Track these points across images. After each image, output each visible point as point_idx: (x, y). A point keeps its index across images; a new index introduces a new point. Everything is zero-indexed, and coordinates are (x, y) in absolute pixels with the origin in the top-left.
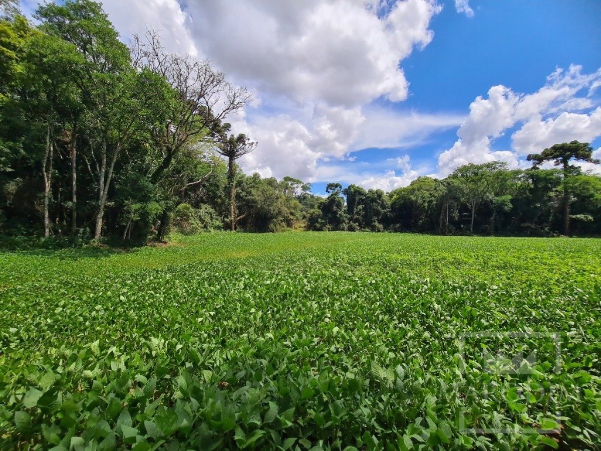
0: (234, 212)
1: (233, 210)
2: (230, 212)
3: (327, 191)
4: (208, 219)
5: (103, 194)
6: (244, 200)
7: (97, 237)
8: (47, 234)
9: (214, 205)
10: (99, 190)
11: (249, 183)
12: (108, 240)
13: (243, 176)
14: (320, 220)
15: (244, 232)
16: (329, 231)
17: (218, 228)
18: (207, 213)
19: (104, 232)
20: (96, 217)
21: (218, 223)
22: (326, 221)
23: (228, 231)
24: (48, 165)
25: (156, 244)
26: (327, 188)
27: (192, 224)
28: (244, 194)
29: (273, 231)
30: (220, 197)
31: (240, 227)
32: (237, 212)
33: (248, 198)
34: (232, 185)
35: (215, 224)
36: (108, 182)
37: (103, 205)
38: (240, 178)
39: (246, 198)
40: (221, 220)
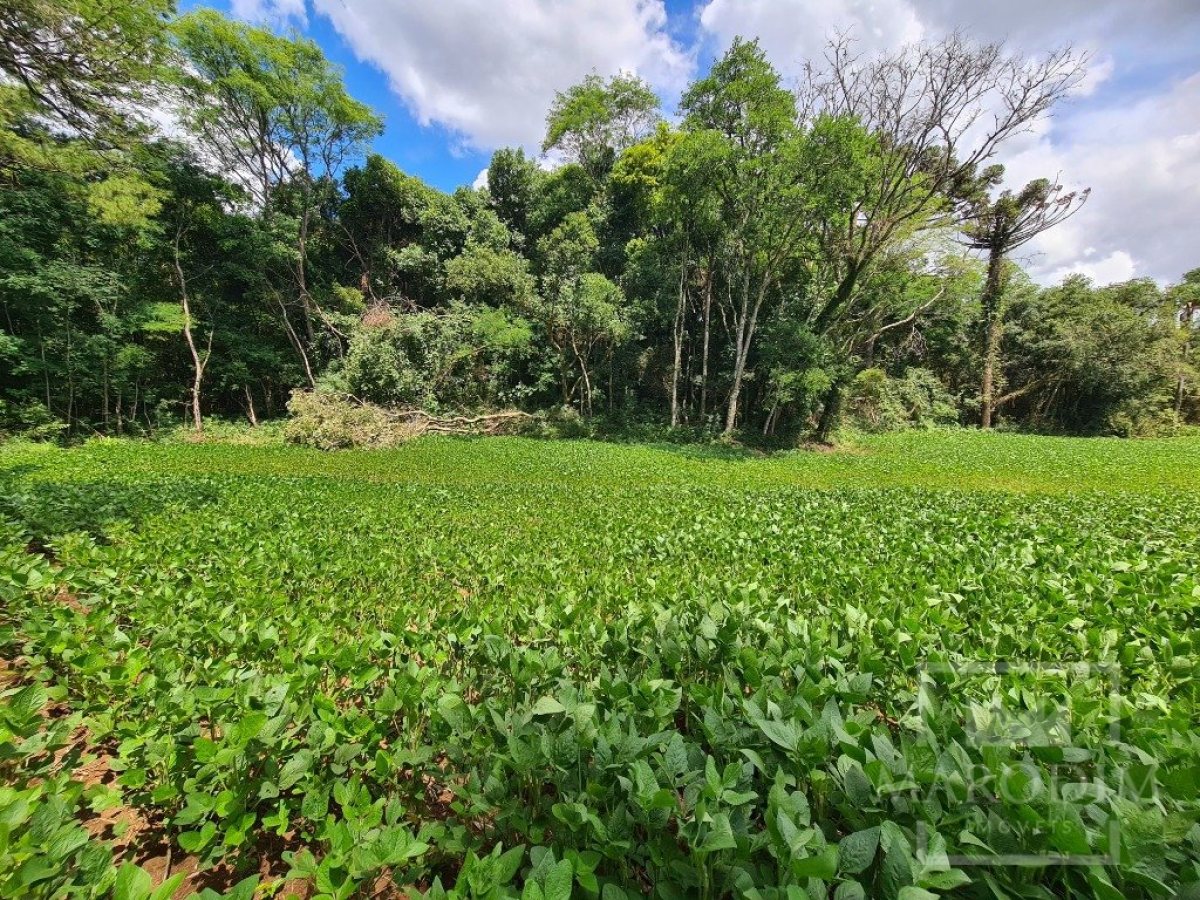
0: (994, 383)
1: (989, 378)
2: (981, 382)
4: (920, 400)
5: (741, 361)
6: (1028, 352)
7: (728, 430)
8: (674, 422)
9: (940, 368)
10: (735, 356)
12: (743, 435)
13: (1031, 290)
15: (1020, 431)
17: (947, 420)
18: (921, 386)
19: (739, 422)
20: (729, 398)
21: (945, 409)
23: (973, 429)
24: (679, 325)
25: (814, 446)
27: (885, 410)
29: (1122, 434)
30: (957, 349)
31: (1008, 419)
32: (1003, 382)
33: (1041, 344)
34: (994, 317)
35: (939, 411)
36: (749, 340)
37: (739, 379)
38: (1020, 296)
39: (1034, 346)
40: (956, 401)
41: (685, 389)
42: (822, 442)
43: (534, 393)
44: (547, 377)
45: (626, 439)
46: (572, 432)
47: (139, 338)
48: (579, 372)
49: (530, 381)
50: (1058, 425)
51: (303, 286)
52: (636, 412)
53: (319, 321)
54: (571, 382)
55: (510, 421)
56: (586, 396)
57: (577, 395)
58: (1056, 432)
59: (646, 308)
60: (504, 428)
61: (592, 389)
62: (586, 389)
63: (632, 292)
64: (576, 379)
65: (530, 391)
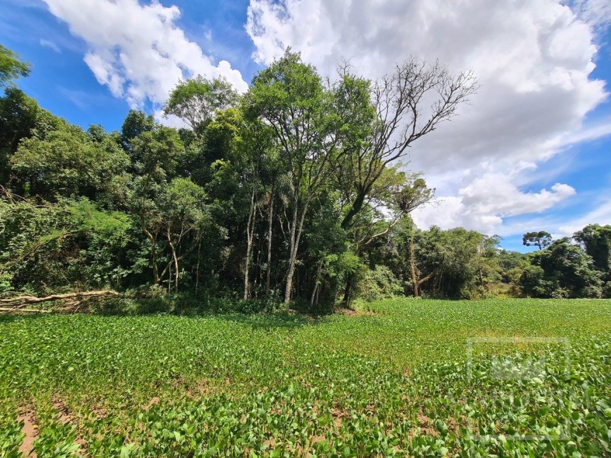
0: (416, 273)
1: (413, 272)
2: (410, 273)
3: (524, 244)
4: (385, 281)
5: (294, 250)
6: (425, 258)
7: (287, 300)
8: (245, 297)
9: (391, 266)
10: (290, 247)
11: (427, 237)
12: (296, 305)
13: (419, 231)
14: (541, 281)
15: (430, 298)
16: (564, 297)
17: (398, 293)
18: (384, 275)
19: (294, 296)
20: (286, 278)
21: (397, 287)
22: (555, 282)
23: (411, 297)
24: (251, 224)
25: (344, 310)
26: (524, 240)
27: (371, 288)
28: (423, 250)
29: (468, 298)
30: (395, 257)
31: (424, 292)
32: (419, 273)
33: (430, 255)
34: (410, 241)
35: (395, 288)
36: (299, 236)
37: (293, 265)
38: (416, 233)
39: (427, 255)
40: (400, 283)
41: (255, 273)
42: (349, 308)
43: (129, 275)
44: (141, 261)
45: (201, 313)
48: (171, 258)
49: (126, 265)
50: (445, 294)
52: (218, 290)
54: (162, 266)
55: (94, 299)
56: (174, 277)
57: (166, 276)
58: (444, 298)
59: (224, 206)
61: (180, 271)
62: (174, 271)
63: (213, 194)
64: (167, 263)
65: (125, 273)
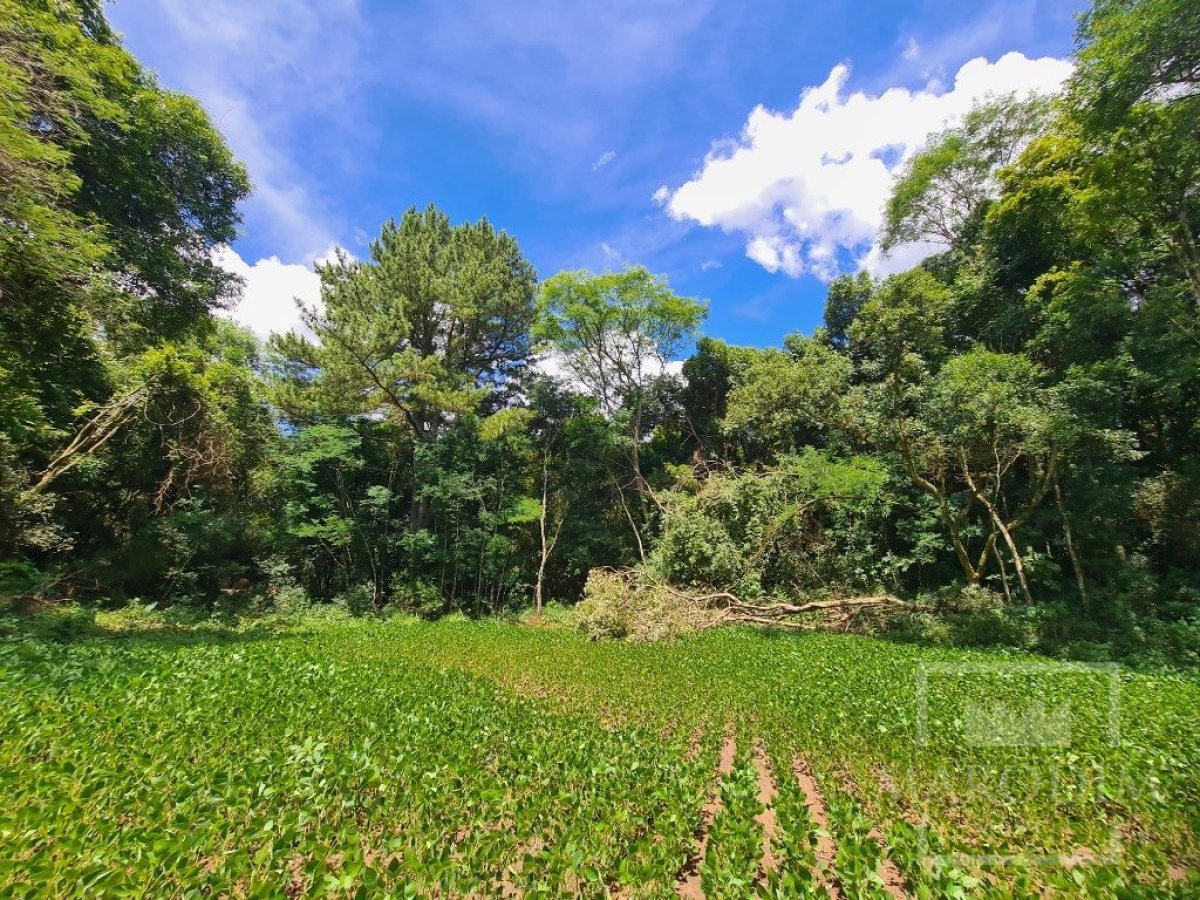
43: (912, 567)
44: (927, 540)
45: (1125, 653)
46: (984, 635)
47: (502, 529)
48: (988, 526)
49: (903, 549)
51: (637, 470)
52: (1160, 598)
53: (651, 501)
54: (975, 546)
55: (867, 612)
56: (1011, 568)
57: (992, 567)
59: (1105, 375)
60: (857, 621)
61: (1022, 553)
62: (1008, 554)
63: (1055, 360)
64: (984, 539)
65: (904, 563)
